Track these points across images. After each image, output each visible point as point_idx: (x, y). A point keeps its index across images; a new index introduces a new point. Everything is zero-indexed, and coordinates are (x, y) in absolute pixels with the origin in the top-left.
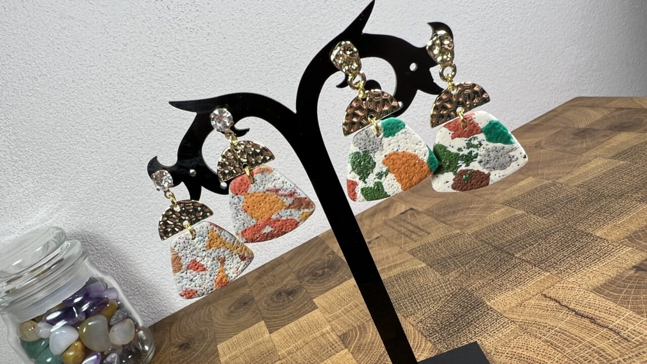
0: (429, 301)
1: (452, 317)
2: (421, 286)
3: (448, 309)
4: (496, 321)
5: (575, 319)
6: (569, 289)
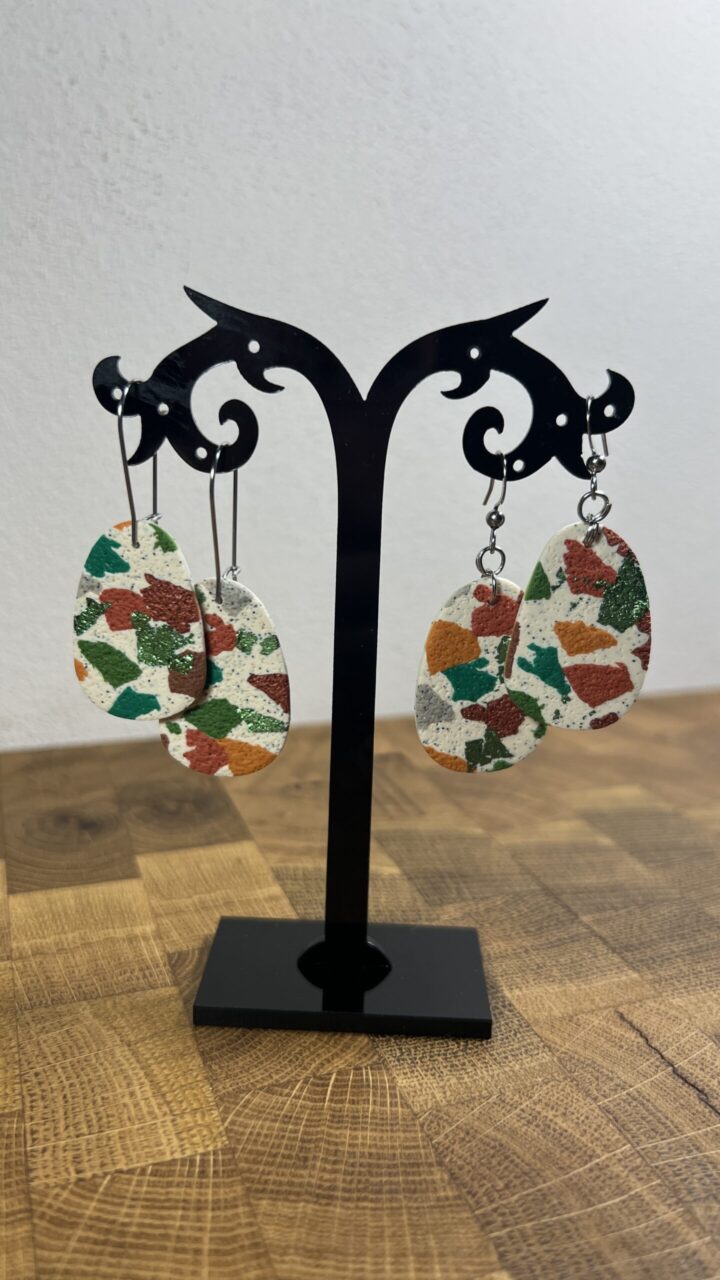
5: (671, 1082)
6: (669, 1018)
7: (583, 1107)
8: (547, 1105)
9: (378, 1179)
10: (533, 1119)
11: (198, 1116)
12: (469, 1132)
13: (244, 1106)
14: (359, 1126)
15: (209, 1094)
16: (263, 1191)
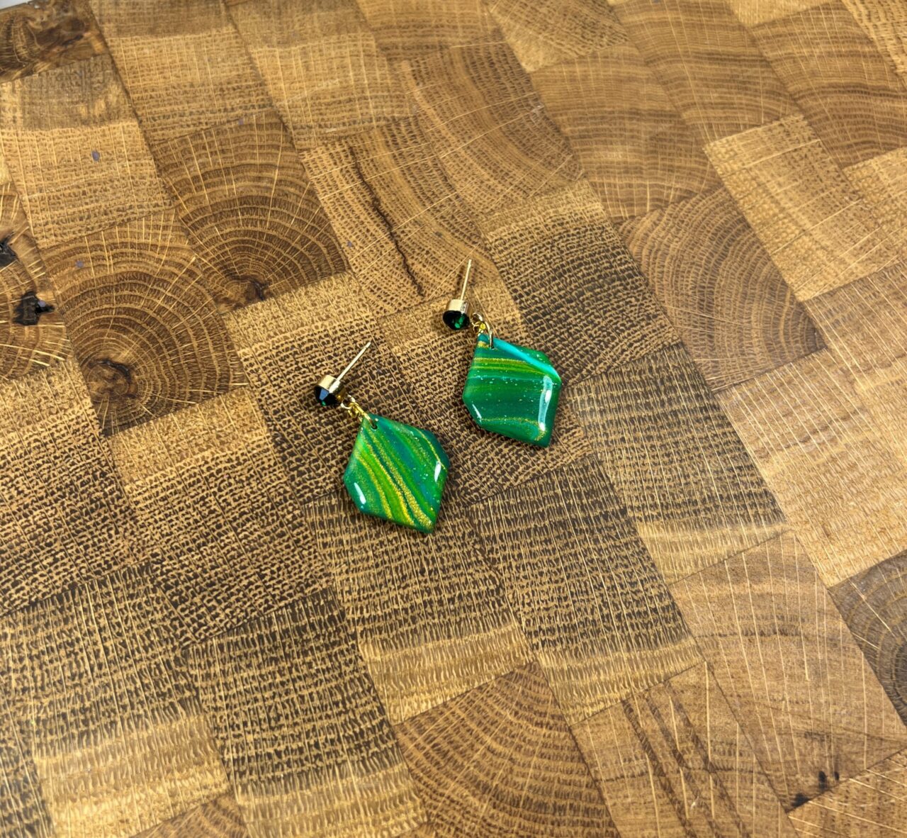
0: (633, 377)
1: (589, 305)
2: (650, 438)
3: (593, 332)
4: (513, 261)
5: (396, 216)
6: (379, 289)
7: (467, 189)
8: (493, 190)
9: (605, 126)
10: (503, 176)
11: (729, 169)
12: (548, 164)
13: (702, 178)
14: (622, 165)
15: (729, 188)
16: (671, 116)
